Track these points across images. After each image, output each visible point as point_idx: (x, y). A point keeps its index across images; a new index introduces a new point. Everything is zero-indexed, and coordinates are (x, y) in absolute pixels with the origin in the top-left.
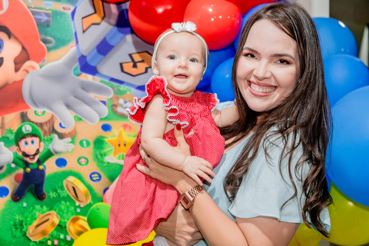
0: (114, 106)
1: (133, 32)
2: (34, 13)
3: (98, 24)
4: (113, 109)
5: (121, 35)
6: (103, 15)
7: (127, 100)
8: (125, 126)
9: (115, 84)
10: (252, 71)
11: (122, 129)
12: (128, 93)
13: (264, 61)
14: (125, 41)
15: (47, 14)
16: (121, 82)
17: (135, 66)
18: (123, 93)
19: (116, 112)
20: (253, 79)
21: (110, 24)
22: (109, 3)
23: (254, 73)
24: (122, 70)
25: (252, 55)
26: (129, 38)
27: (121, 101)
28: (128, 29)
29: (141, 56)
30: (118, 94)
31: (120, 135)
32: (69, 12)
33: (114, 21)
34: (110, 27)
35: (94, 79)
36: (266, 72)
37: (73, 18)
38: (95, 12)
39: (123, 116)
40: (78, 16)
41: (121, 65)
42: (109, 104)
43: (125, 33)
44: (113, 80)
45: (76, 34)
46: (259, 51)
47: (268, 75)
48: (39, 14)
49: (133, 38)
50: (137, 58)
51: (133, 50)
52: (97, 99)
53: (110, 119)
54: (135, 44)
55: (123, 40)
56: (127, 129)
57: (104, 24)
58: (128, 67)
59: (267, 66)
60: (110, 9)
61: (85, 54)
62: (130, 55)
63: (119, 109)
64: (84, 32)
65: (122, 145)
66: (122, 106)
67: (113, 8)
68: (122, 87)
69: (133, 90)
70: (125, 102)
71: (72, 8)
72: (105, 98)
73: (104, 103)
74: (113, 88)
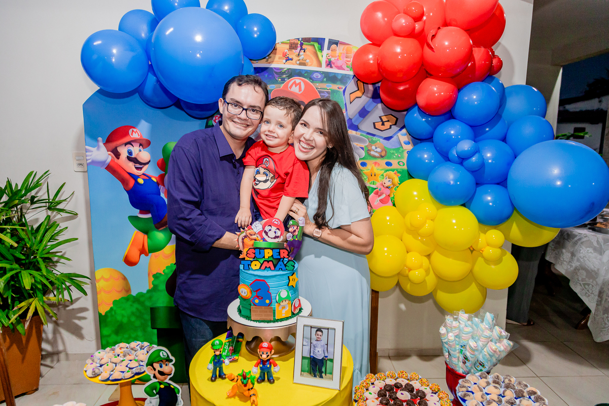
0: (369, 150)
1: (382, 102)
2: (320, 92)
3: (360, 97)
4: (368, 153)
5: (375, 104)
6: (363, 91)
7: (377, 147)
8: (375, 163)
9: (370, 136)
10: (303, 134)
11: (373, 165)
12: (378, 142)
13: (311, 130)
14: (377, 108)
15: (328, 93)
16: (374, 135)
17: (383, 124)
18: (375, 142)
19: (370, 155)
20: (302, 139)
21: (368, 97)
22: (367, 84)
23: (304, 135)
24: (375, 128)
25: (305, 125)
26: (380, 106)
27: (373, 147)
28: (379, 100)
29: (387, 118)
30: (372, 143)
31: (372, 169)
32: (342, 90)
33: (370, 95)
34: (368, 99)
35: (356, 134)
36: (311, 137)
37: (344, 95)
38: (358, 90)
39: (374, 157)
40: (347, 93)
41: (374, 123)
42: (366, 149)
43: (377, 103)
44: (368, 134)
45: (346, 104)
46: (310, 124)
47: (311, 139)
48: (323, 92)
49: (382, 105)
50: (385, 119)
51: (382, 114)
52: (358, 146)
53: (366, 159)
54: (383, 109)
55: (376, 107)
56: (377, 165)
57: (364, 97)
58: (379, 125)
59: (312, 133)
60: (368, 87)
61: (351, 117)
62: (380, 117)
63: (372, 153)
64: (351, 103)
65: (373, 175)
66: (374, 150)
67: (371, 87)
68: (374, 138)
69: (381, 140)
70: (376, 148)
71: (344, 88)
72: (363, 145)
73: (362, 148)
74: (368, 139)
